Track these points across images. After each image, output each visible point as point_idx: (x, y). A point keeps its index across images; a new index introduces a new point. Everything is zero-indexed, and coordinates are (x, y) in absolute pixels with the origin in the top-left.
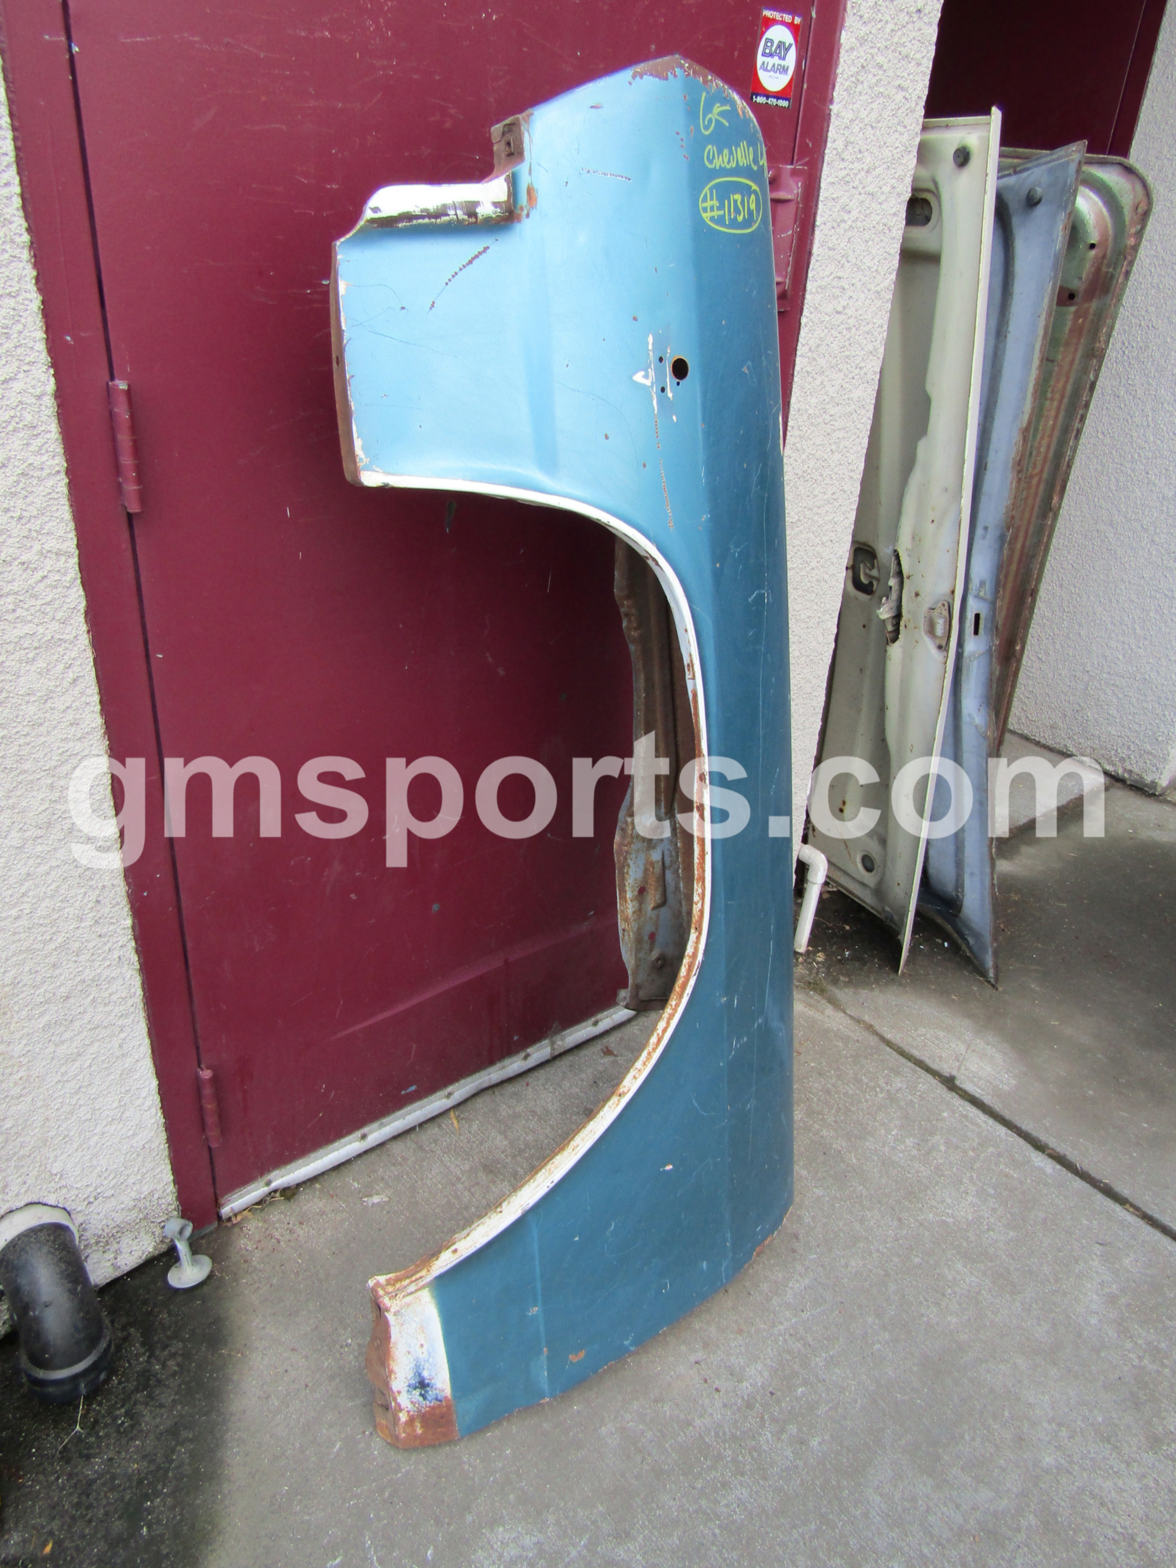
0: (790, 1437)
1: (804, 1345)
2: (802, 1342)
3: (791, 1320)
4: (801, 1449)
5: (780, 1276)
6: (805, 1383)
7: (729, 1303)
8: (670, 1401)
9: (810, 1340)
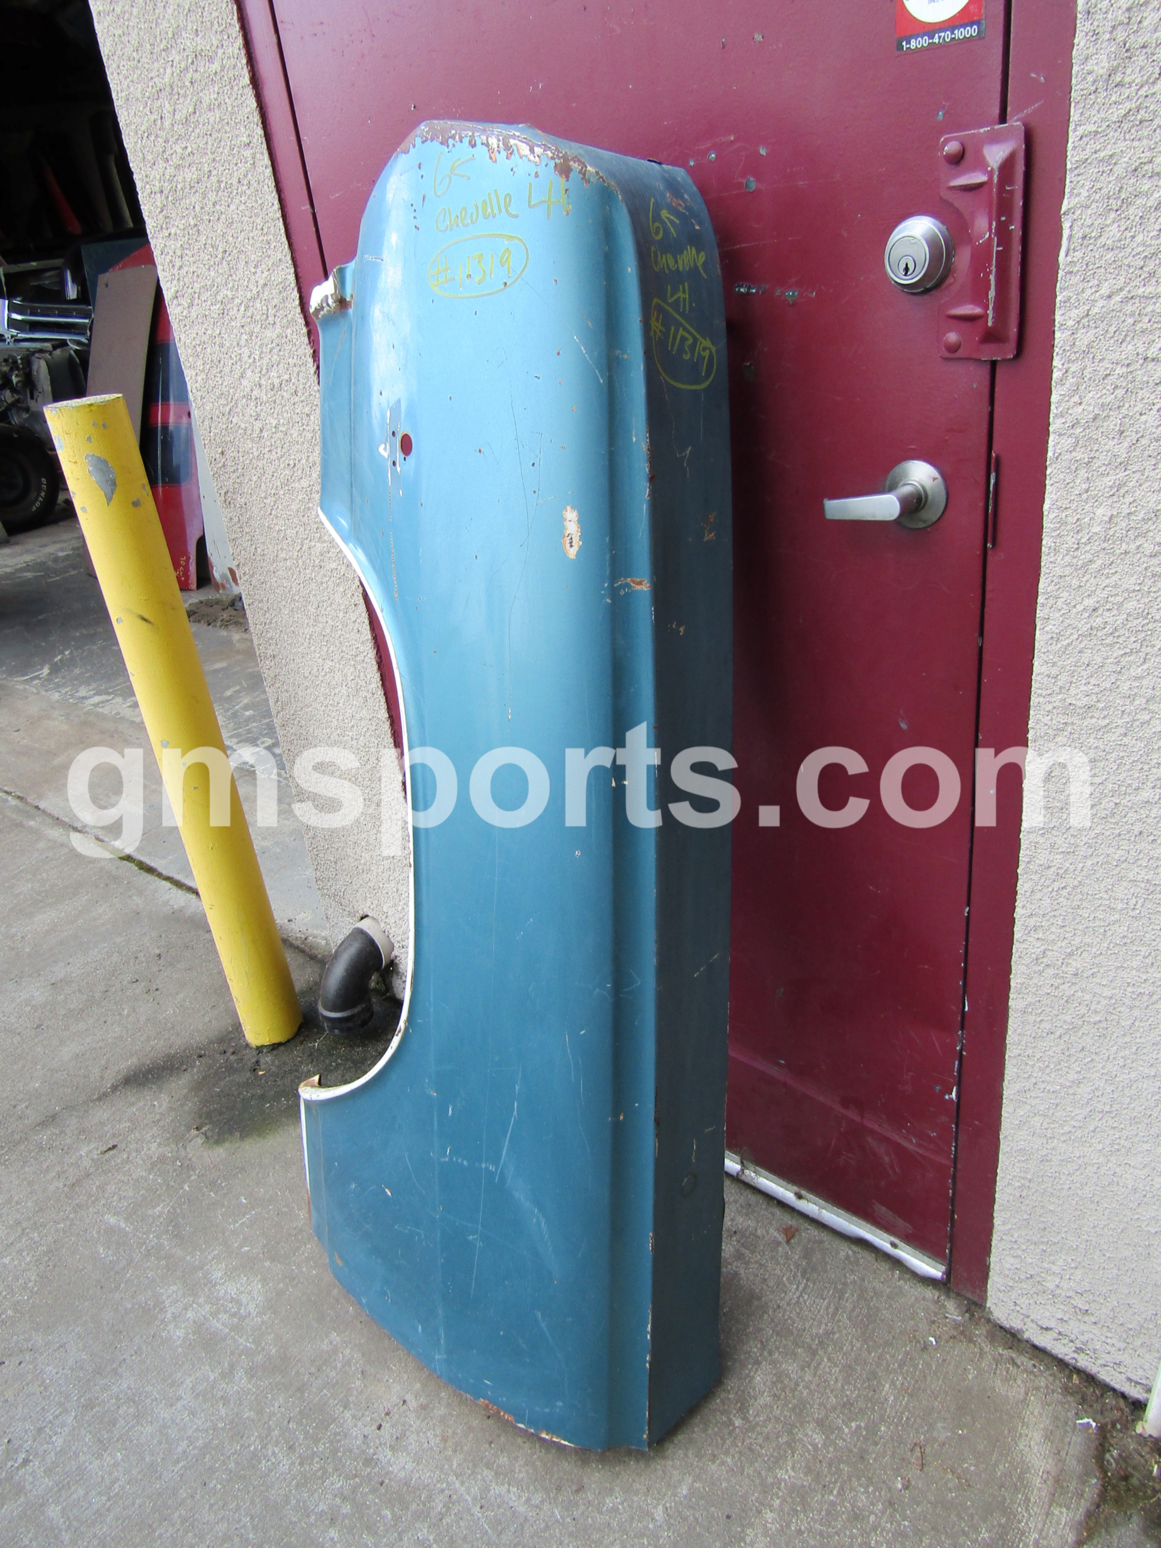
0: (337, 1506)
1: (440, 1513)
2: (444, 1510)
3: (468, 1494)
4: (327, 1519)
5: (521, 1476)
6: (397, 1519)
7: (475, 1423)
8: (365, 1385)
9: (447, 1520)
